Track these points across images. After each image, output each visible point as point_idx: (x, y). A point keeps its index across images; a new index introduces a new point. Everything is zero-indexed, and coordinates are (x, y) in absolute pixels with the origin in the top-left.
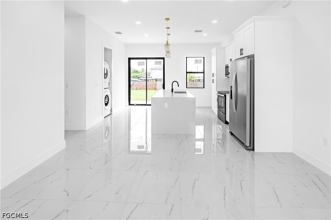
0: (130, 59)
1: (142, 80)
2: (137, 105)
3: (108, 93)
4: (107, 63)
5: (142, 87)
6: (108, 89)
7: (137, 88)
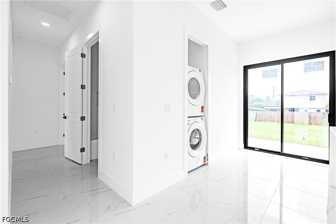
0: (246, 68)
1: (267, 109)
2: (261, 150)
3: (199, 125)
4: (198, 70)
5: (268, 118)
6: (200, 118)
7: (261, 119)
